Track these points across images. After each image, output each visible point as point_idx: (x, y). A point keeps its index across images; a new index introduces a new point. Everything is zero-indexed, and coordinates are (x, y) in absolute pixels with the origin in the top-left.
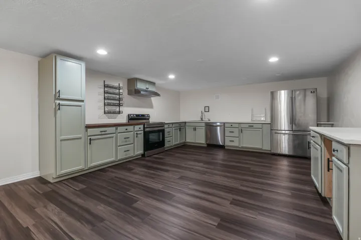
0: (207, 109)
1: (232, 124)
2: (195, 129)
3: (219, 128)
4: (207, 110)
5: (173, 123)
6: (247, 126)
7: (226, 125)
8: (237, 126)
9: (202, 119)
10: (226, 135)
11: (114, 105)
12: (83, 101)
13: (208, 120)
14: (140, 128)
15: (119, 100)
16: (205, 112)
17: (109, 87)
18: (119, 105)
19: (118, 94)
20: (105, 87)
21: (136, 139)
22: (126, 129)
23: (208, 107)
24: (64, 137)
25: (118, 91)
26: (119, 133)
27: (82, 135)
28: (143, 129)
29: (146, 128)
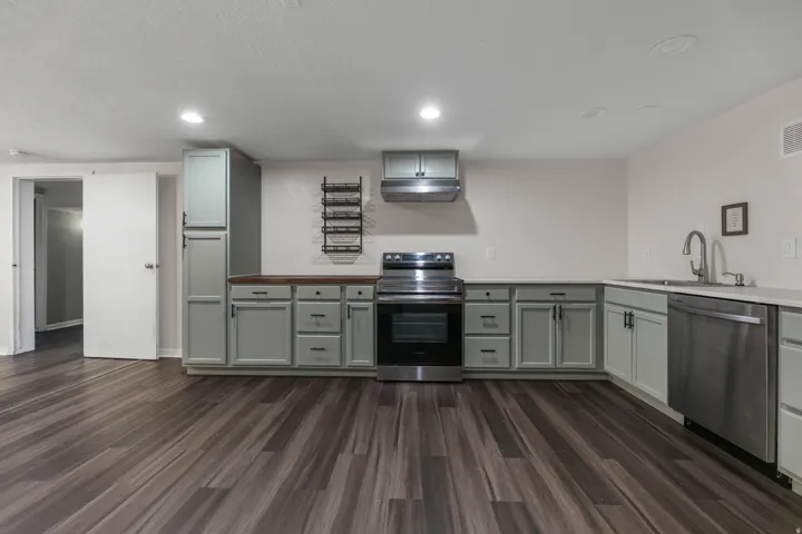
0: (737, 219)
2: (627, 320)
4: (735, 224)
5: (512, 287)
11: (348, 231)
12: (224, 228)
13: (734, 282)
14: (360, 293)
15: (360, 217)
16: (725, 233)
17: (336, 189)
18: (360, 231)
19: (358, 203)
20: (325, 192)
21: (348, 322)
22: (318, 293)
23: (745, 206)
24: (194, 297)
25: (357, 195)
26: (300, 300)
27: (220, 297)
28: (371, 297)
29: (379, 293)
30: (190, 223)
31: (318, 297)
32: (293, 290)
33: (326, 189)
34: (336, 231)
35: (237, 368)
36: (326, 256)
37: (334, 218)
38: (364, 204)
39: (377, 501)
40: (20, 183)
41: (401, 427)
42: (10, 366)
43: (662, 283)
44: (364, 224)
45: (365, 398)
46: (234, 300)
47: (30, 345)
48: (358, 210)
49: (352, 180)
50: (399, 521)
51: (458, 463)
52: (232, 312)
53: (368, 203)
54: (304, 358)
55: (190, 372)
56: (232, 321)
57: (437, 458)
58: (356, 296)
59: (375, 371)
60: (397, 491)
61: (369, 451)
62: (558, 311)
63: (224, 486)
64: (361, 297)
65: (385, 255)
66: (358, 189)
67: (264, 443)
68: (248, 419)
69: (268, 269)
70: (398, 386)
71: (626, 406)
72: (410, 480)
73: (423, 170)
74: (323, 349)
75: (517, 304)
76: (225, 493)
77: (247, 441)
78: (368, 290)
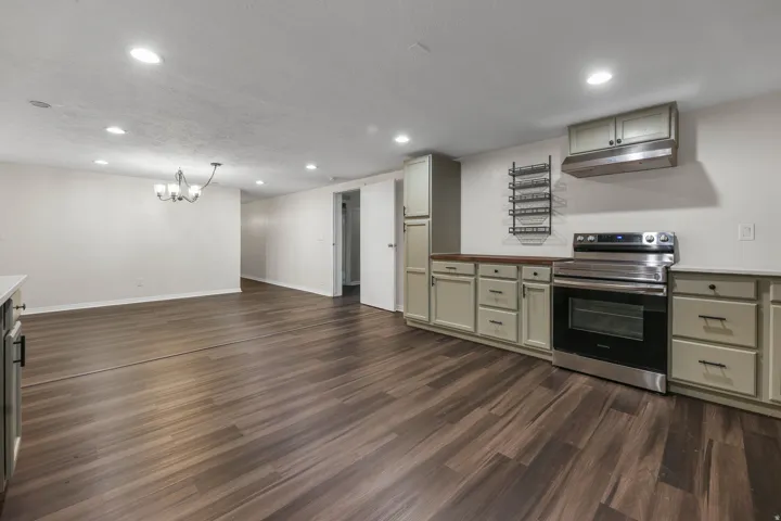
5: (761, 280)
11: (536, 213)
12: (428, 217)
14: (535, 274)
15: (550, 198)
17: (524, 172)
18: (549, 212)
19: (547, 183)
20: (514, 176)
21: (524, 302)
22: (496, 271)
24: (410, 268)
25: (547, 176)
26: (482, 276)
27: (424, 269)
28: (547, 279)
29: (556, 276)
30: (408, 214)
31: (496, 275)
32: (476, 267)
33: (514, 174)
34: (524, 213)
35: (435, 326)
36: (515, 237)
37: (521, 201)
38: (553, 183)
39: (487, 448)
40: (336, 195)
41: (551, 409)
42: (330, 303)
44: (554, 204)
45: (531, 375)
46: (435, 272)
47: (340, 294)
48: (547, 190)
49: (540, 160)
50: (494, 470)
51: (589, 460)
52: (432, 282)
53: (558, 181)
54: (485, 329)
55: (409, 323)
56: (433, 288)
57: (570, 447)
58: (532, 277)
59: (551, 355)
60: (510, 451)
61: (506, 414)
63: (395, 396)
64: (537, 278)
65: (576, 235)
66: (547, 168)
67: (430, 380)
68: (429, 363)
69: (465, 250)
70: (575, 375)
72: (528, 449)
73: (619, 137)
74: (500, 323)
75: (772, 306)
76: (393, 400)
77: (421, 376)
78: (545, 272)
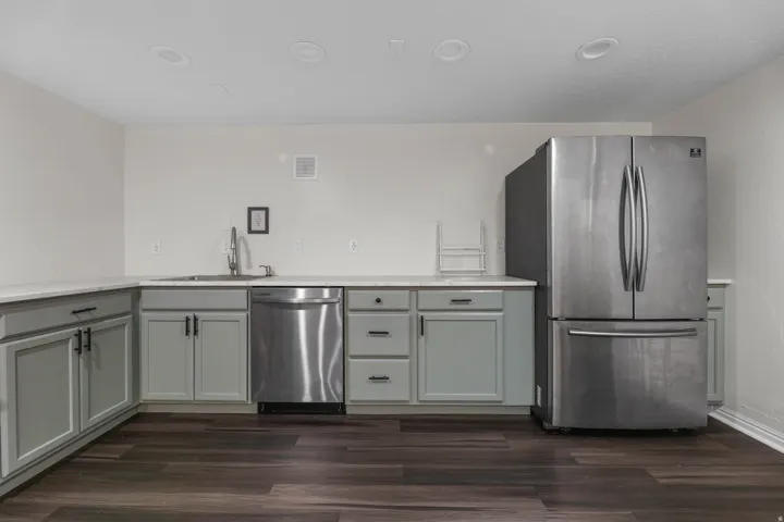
0: (259, 220)
1: (380, 297)
2: (192, 327)
3: (302, 314)
4: (258, 225)
6: (442, 299)
7: (354, 300)
8: (402, 300)
9: (234, 267)
10: (352, 350)
13: (265, 273)
16: (250, 231)
23: (266, 209)
43: (193, 278)
62: (84, 338)
71: (202, 427)
